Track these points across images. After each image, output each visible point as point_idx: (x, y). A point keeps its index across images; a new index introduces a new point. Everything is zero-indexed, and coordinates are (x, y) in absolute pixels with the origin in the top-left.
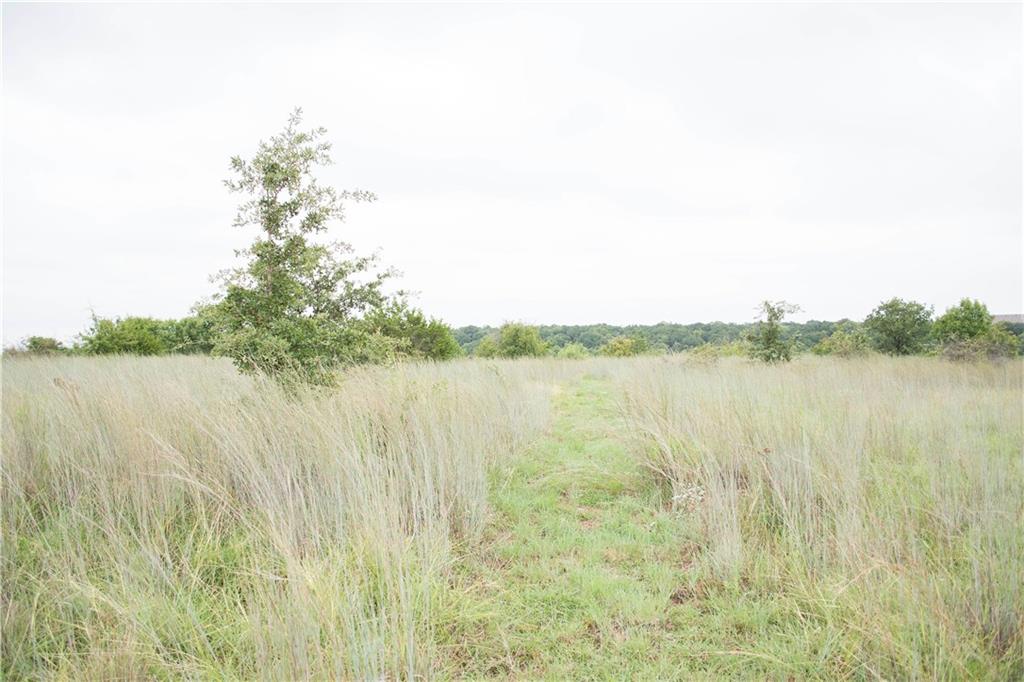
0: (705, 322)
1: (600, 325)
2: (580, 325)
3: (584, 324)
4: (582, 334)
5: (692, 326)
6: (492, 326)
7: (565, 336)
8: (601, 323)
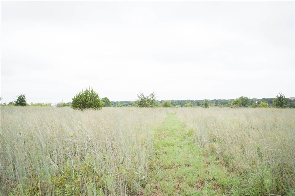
0: (217, 99)
1: (188, 100)
2: (183, 100)
3: (184, 100)
4: (183, 102)
5: (213, 100)
6: (159, 100)
7: (178, 103)
8: (188, 99)
